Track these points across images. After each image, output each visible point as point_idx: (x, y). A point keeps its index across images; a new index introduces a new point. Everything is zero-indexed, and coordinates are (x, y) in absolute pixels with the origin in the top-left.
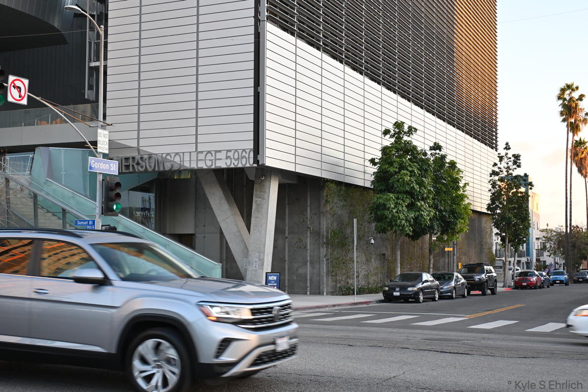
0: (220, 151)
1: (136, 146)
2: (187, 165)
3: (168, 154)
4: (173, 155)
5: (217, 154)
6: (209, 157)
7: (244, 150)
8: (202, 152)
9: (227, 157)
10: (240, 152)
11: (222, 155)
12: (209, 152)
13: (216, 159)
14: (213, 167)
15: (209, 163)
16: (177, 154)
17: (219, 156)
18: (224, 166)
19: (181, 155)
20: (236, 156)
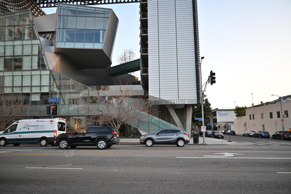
0: (186, 100)
1: (159, 97)
2: (176, 103)
3: (170, 100)
4: (171, 100)
5: (185, 100)
6: (182, 101)
7: (193, 99)
8: (180, 100)
9: (188, 101)
10: (192, 100)
11: (187, 101)
12: (182, 100)
13: (185, 102)
14: (184, 104)
15: (183, 103)
16: (173, 100)
17: (185, 101)
18: (187, 103)
19: (174, 100)
20: (191, 101)
